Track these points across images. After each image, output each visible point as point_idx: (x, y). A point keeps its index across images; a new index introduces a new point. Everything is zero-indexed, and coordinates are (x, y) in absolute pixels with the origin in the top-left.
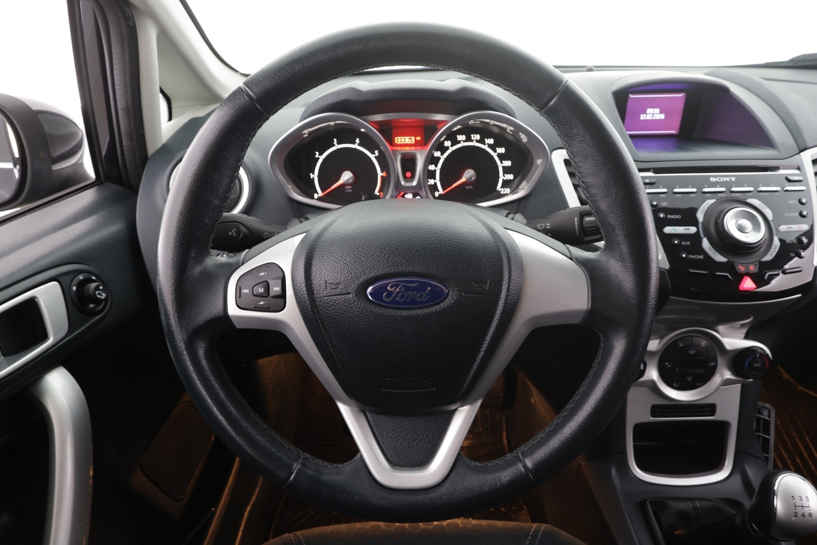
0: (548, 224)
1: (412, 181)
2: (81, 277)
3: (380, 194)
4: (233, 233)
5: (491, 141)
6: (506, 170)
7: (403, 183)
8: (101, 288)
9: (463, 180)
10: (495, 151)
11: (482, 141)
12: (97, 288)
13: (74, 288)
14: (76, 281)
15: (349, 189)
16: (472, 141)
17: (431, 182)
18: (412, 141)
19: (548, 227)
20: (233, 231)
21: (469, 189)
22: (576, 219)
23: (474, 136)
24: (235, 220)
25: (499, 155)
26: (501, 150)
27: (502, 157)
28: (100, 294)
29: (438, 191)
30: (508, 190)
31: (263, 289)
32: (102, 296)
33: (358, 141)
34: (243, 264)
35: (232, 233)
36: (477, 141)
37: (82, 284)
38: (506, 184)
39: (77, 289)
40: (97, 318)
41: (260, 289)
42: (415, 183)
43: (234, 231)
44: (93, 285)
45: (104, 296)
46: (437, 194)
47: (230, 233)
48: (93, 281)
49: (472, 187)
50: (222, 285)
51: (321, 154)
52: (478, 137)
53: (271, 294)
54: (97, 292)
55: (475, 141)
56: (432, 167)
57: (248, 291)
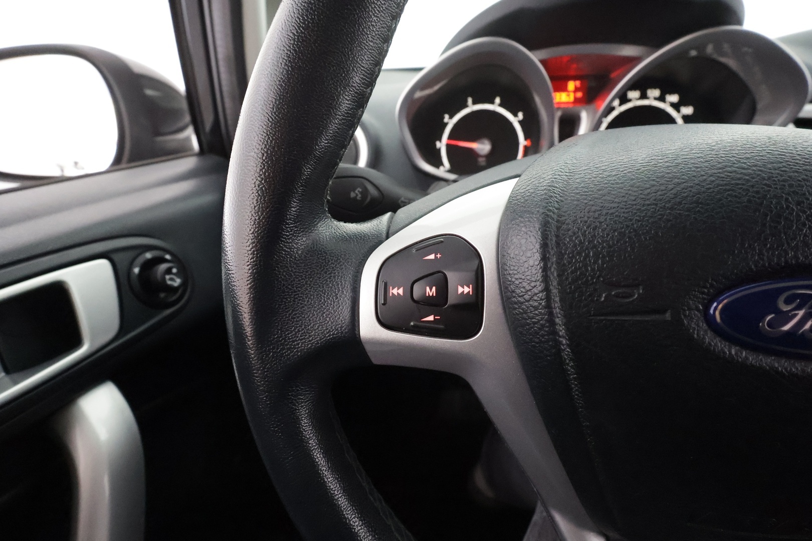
2: (148, 255)
4: (357, 194)
5: (674, 98)
8: (174, 270)
10: (678, 111)
11: (662, 99)
12: (168, 271)
13: (136, 270)
14: (140, 260)
15: (482, 162)
16: (648, 99)
20: (356, 192)
23: (652, 92)
24: (359, 175)
25: (684, 116)
26: (688, 110)
28: (171, 279)
31: (434, 289)
32: (175, 282)
33: (498, 100)
34: (388, 237)
35: (355, 195)
36: (656, 99)
37: (149, 265)
39: (141, 271)
40: (168, 312)
41: (428, 289)
43: (359, 191)
44: (163, 267)
45: (177, 282)
47: (353, 195)
48: (166, 261)
50: (349, 278)
51: (451, 117)
52: (656, 93)
53: (452, 300)
54: (167, 277)
55: (652, 99)
57: (401, 291)
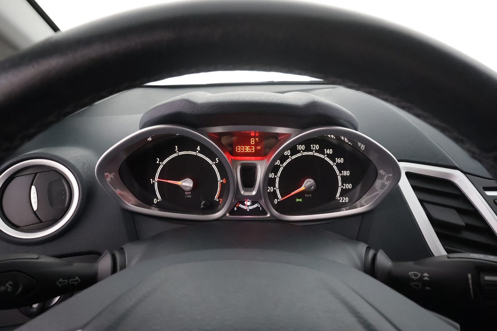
0: (426, 274)
1: (252, 191)
3: (219, 201)
4: (7, 288)
5: (330, 151)
6: (345, 180)
7: (242, 192)
9: (303, 188)
10: (334, 161)
11: (321, 151)
15: (188, 195)
16: (312, 151)
17: (271, 189)
18: (253, 150)
19: (426, 278)
20: (7, 285)
21: (307, 197)
22: (470, 276)
23: (313, 147)
25: (338, 165)
26: (340, 161)
27: (341, 167)
29: (278, 199)
30: (346, 200)
33: (199, 148)
36: (317, 151)
38: (344, 193)
42: (254, 193)
43: (10, 285)
46: (276, 201)
47: (3, 289)
49: (311, 195)
51: (161, 161)
52: (317, 147)
55: (314, 151)
56: (272, 175)
